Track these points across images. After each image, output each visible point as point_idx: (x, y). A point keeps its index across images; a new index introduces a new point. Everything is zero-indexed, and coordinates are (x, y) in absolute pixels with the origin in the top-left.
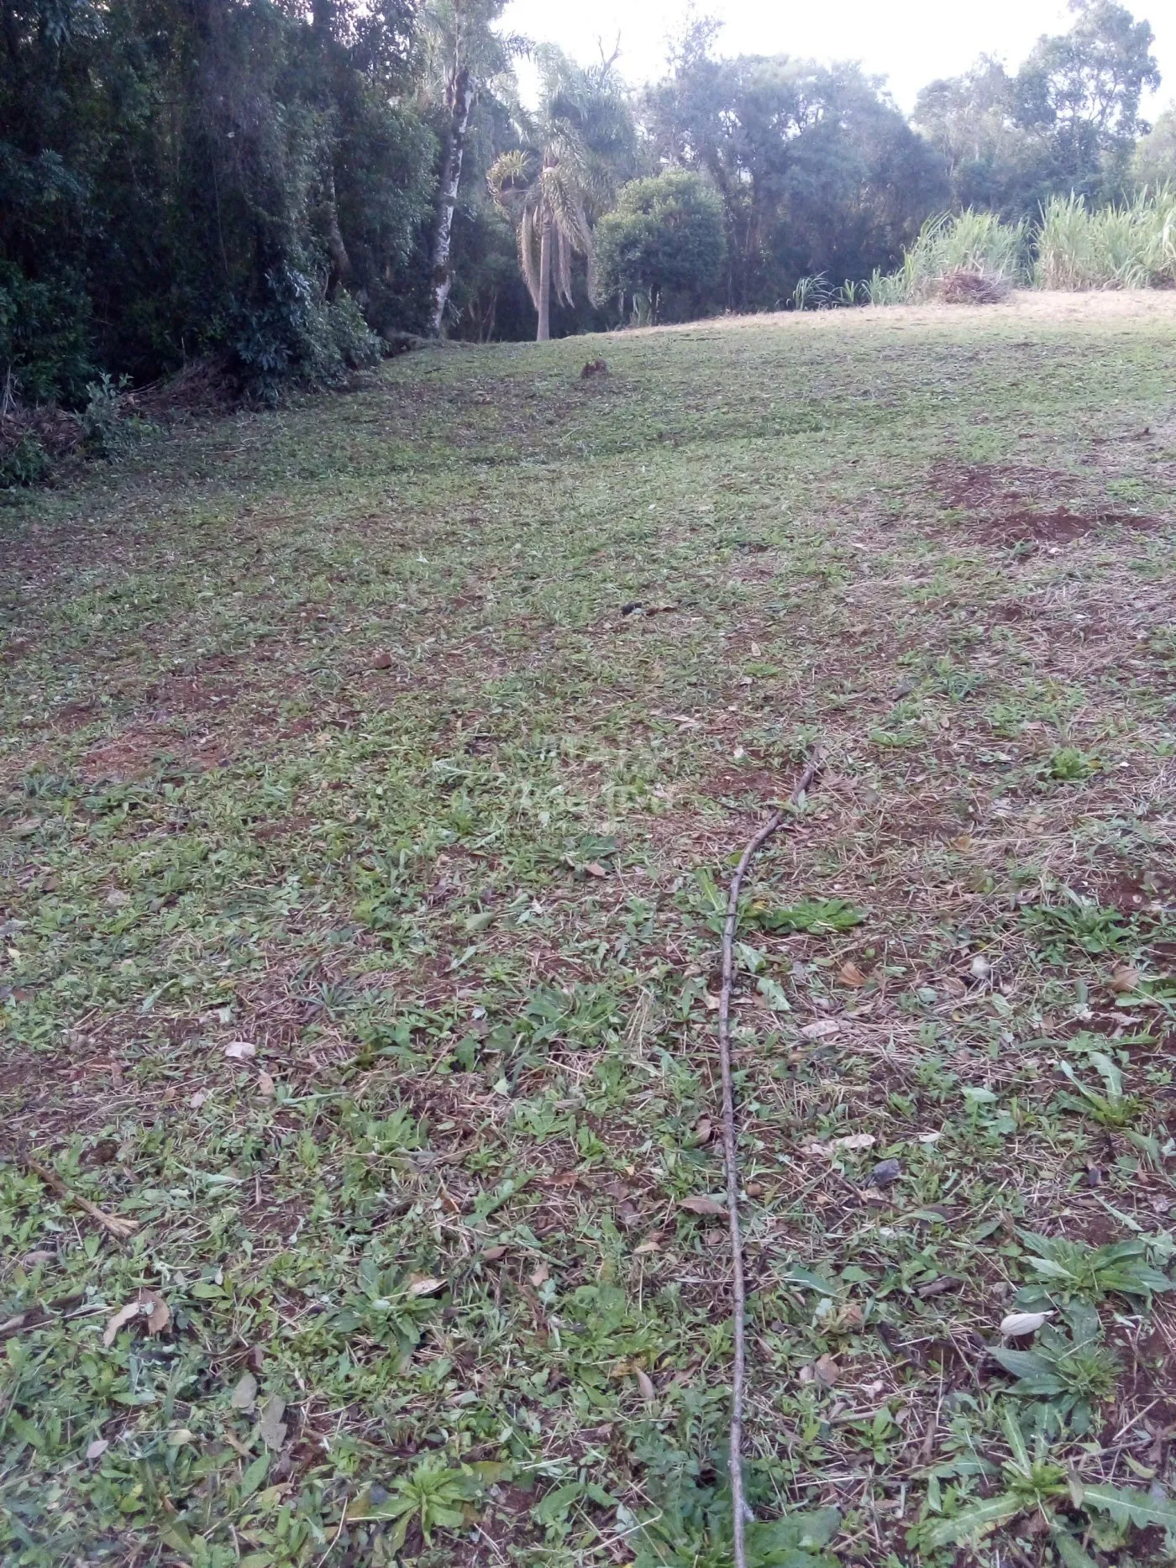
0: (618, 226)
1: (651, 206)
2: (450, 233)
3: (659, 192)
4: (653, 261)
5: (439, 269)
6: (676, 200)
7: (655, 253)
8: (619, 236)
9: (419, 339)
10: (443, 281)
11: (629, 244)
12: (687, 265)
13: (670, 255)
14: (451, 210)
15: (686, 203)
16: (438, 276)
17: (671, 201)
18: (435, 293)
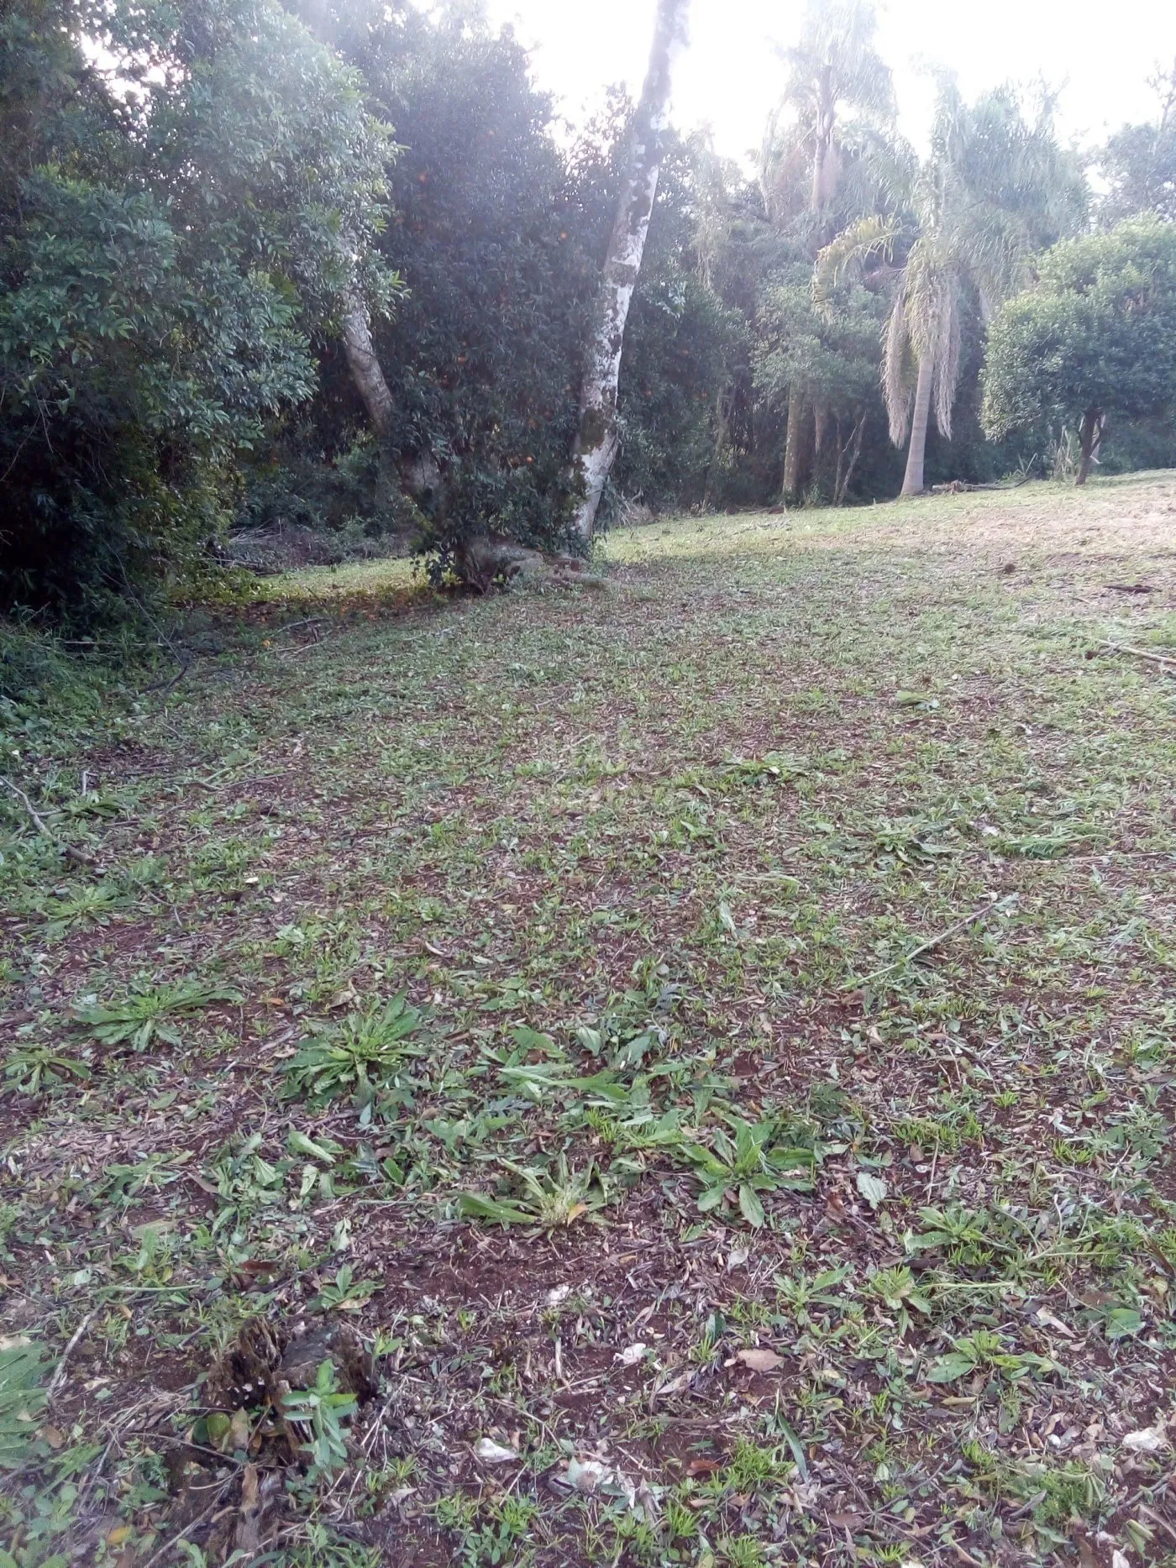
0: (1026, 317)
1: (1094, 281)
2: (624, 342)
3: (1108, 254)
4: (1088, 372)
5: (592, 415)
6: (1140, 267)
7: (1093, 358)
8: (1027, 334)
9: (532, 563)
10: (597, 441)
11: (1044, 346)
12: (1153, 378)
13: (1121, 362)
14: (625, 294)
15: (1158, 272)
16: (585, 430)
17: (1130, 271)
18: (580, 465)
